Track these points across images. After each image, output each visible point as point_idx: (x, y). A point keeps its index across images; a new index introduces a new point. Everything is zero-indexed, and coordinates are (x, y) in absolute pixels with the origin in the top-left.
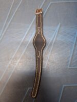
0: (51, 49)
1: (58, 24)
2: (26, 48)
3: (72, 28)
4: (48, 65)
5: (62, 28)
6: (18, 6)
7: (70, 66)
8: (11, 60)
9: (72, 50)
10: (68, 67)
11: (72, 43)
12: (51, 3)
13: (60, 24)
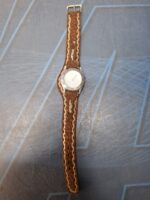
0: (98, 105)
1: (112, 52)
2: (43, 104)
3: (141, 60)
4: (91, 141)
5: (119, 61)
6: (26, 13)
7: (138, 143)
8: (10, 132)
9: (142, 109)
10: (135, 145)
11: (141, 92)
12: (96, 7)
13: (114, 53)
